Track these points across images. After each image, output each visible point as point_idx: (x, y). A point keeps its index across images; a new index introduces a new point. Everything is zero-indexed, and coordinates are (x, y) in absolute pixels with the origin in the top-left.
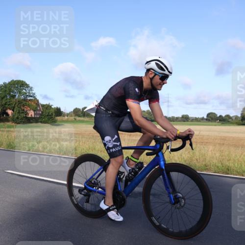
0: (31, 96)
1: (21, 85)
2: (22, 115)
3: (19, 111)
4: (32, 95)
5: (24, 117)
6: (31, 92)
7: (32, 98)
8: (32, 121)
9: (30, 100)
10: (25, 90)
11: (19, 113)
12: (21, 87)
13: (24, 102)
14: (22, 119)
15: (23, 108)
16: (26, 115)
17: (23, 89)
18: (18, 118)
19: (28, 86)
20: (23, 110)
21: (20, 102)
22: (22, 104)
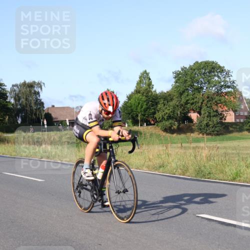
0: (229, 87)
1: (211, 68)
2: (215, 119)
3: (210, 113)
4: (229, 84)
5: (218, 123)
6: (228, 79)
7: (230, 90)
8: (231, 129)
9: (226, 93)
10: (219, 77)
11: (209, 116)
12: (210, 72)
13: (217, 98)
14: (214, 126)
15: (215, 108)
16: (221, 119)
17: (215, 75)
18: (207, 125)
19: (221, 70)
20: (217, 111)
21: (210, 98)
22: (214, 101)
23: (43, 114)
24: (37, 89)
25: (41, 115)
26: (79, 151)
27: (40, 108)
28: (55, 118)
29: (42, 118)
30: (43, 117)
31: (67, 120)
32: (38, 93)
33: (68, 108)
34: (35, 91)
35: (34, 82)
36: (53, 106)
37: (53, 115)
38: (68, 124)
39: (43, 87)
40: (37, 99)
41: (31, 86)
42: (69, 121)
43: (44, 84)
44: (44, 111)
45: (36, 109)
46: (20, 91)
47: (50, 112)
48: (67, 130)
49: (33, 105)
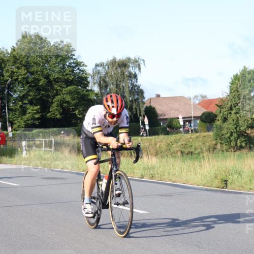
23: (143, 109)
24: (132, 70)
25: (140, 110)
26: (201, 166)
27: (137, 99)
28: (161, 115)
29: (140, 115)
30: (143, 113)
31: (180, 117)
32: (135, 76)
33: (182, 98)
34: (130, 73)
35: (129, 59)
36: (158, 96)
37: (159, 110)
38: (182, 123)
39: (142, 66)
40: (134, 86)
41: (124, 65)
42: (183, 118)
43: (143, 61)
44: (144, 103)
45: (131, 101)
46: (107, 73)
47: (153, 105)
48: (181, 132)
49: (127, 94)
